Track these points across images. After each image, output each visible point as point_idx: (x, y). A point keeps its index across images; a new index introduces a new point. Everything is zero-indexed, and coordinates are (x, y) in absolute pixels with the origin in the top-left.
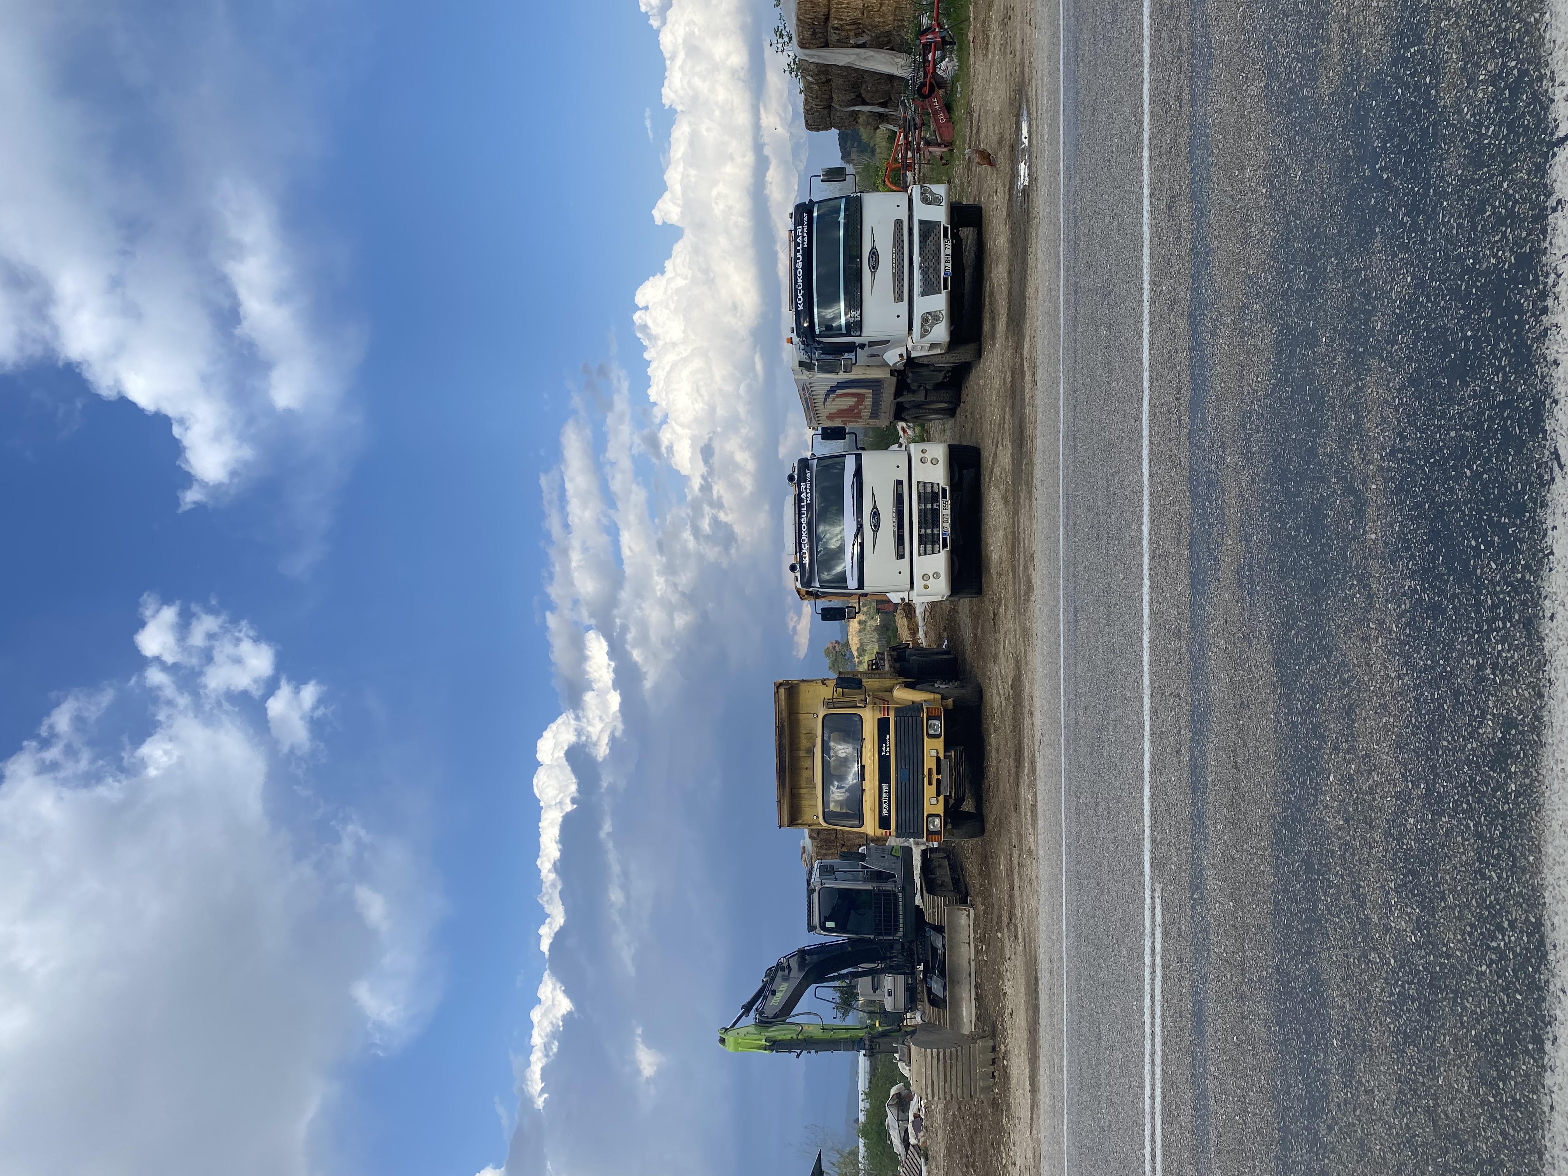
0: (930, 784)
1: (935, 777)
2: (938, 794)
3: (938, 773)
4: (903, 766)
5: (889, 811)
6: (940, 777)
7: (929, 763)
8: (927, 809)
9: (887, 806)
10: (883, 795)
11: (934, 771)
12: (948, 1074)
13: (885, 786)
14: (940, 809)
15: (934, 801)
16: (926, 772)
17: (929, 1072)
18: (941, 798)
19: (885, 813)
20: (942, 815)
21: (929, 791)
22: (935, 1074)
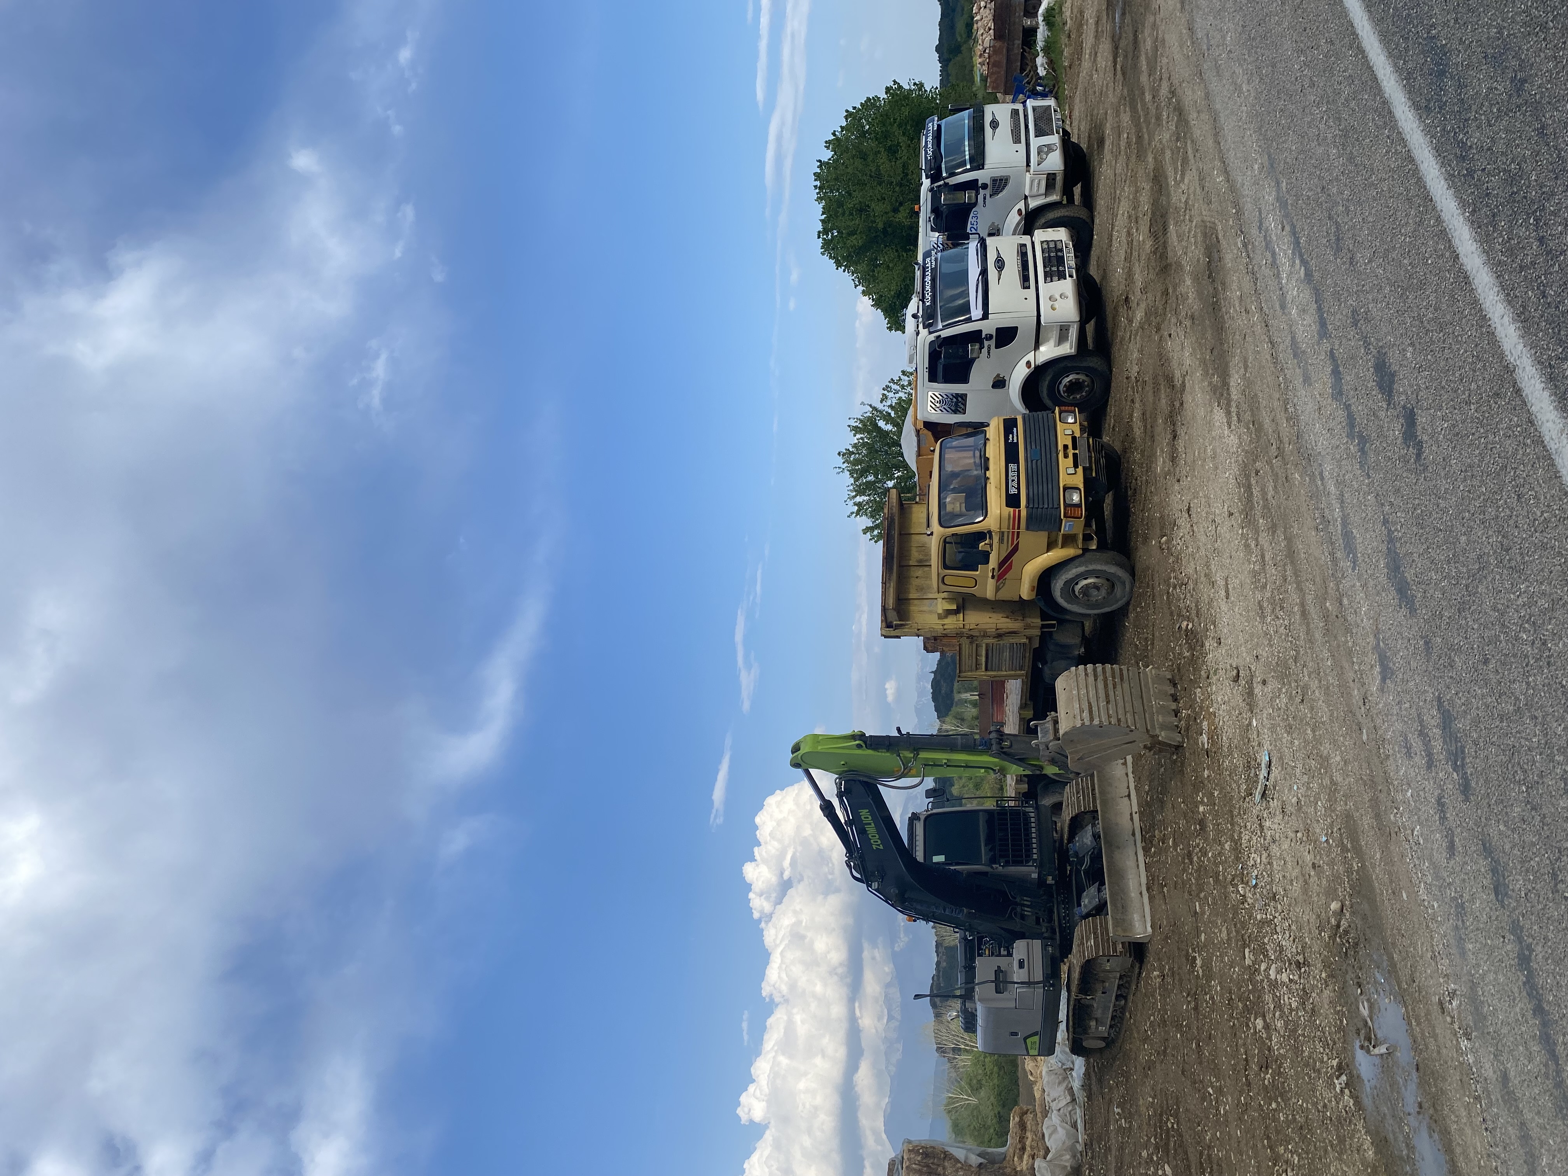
0: (1066, 456)
1: (1071, 452)
2: (1076, 466)
3: (1075, 448)
4: (1033, 447)
5: (1018, 489)
6: (1077, 452)
7: (1063, 439)
8: (1064, 479)
9: (1015, 484)
10: (1010, 474)
11: (1070, 446)
12: (1111, 693)
13: (1012, 467)
14: (1078, 480)
15: (1072, 471)
16: (1060, 447)
17: (1083, 692)
18: (1080, 470)
19: (1013, 491)
20: (1081, 486)
21: (1065, 464)
22: (1092, 693)
